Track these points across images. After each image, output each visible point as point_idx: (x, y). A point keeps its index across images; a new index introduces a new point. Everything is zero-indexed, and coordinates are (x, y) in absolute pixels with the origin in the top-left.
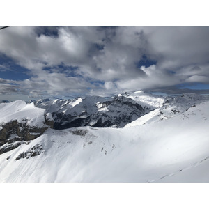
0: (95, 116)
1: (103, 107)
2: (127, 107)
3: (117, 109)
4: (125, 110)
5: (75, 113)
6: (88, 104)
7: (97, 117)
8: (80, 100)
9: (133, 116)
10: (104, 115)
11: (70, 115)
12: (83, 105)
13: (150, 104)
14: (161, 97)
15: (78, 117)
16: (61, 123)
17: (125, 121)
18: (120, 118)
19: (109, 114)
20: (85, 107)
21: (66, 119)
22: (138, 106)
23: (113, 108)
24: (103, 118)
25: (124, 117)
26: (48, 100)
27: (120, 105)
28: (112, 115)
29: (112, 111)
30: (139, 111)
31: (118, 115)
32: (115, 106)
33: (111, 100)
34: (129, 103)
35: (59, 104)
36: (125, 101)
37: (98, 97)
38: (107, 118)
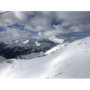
0: (34, 48)
1: (38, 43)
2: (48, 43)
3: (44, 44)
4: (47, 45)
5: (26, 46)
6: (32, 42)
7: (35, 48)
8: (28, 41)
9: (51, 47)
10: (38, 47)
11: (23, 48)
12: (29, 43)
13: (58, 42)
14: (63, 39)
15: (27, 48)
16: (20, 51)
17: (47, 49)
18: (45, 48)
19: (41, 47)
20: (30, 44)
21: (22, 49)
22: (53, 43)
23: (42, 44)
24: (38, 48)
25: (47, 48)
26: (14, 41)
27: (45, 43)
28: (42, 47)
29: (42, 45)
30: (53, 45)
31: (44, 47)
32: (43, 43)
33: (41, 41)
34: (49, 42)
35: (19, 42)
36: (47, 41)
37: (36, 39)
38: (39, 48)
